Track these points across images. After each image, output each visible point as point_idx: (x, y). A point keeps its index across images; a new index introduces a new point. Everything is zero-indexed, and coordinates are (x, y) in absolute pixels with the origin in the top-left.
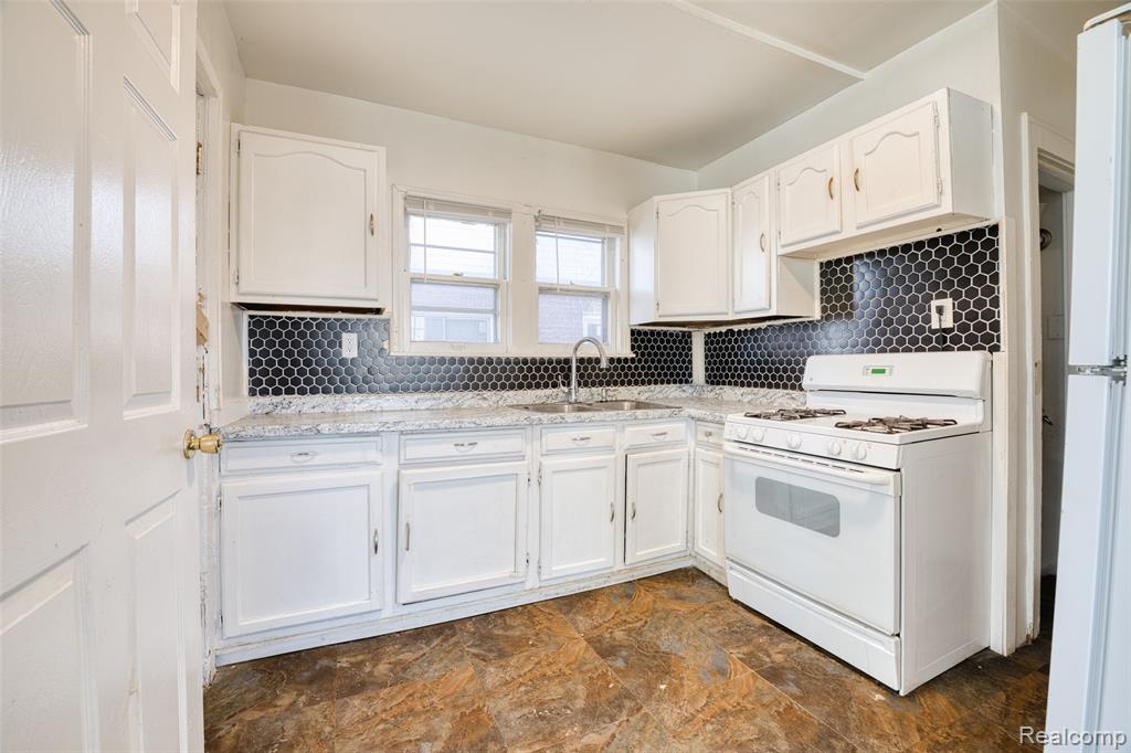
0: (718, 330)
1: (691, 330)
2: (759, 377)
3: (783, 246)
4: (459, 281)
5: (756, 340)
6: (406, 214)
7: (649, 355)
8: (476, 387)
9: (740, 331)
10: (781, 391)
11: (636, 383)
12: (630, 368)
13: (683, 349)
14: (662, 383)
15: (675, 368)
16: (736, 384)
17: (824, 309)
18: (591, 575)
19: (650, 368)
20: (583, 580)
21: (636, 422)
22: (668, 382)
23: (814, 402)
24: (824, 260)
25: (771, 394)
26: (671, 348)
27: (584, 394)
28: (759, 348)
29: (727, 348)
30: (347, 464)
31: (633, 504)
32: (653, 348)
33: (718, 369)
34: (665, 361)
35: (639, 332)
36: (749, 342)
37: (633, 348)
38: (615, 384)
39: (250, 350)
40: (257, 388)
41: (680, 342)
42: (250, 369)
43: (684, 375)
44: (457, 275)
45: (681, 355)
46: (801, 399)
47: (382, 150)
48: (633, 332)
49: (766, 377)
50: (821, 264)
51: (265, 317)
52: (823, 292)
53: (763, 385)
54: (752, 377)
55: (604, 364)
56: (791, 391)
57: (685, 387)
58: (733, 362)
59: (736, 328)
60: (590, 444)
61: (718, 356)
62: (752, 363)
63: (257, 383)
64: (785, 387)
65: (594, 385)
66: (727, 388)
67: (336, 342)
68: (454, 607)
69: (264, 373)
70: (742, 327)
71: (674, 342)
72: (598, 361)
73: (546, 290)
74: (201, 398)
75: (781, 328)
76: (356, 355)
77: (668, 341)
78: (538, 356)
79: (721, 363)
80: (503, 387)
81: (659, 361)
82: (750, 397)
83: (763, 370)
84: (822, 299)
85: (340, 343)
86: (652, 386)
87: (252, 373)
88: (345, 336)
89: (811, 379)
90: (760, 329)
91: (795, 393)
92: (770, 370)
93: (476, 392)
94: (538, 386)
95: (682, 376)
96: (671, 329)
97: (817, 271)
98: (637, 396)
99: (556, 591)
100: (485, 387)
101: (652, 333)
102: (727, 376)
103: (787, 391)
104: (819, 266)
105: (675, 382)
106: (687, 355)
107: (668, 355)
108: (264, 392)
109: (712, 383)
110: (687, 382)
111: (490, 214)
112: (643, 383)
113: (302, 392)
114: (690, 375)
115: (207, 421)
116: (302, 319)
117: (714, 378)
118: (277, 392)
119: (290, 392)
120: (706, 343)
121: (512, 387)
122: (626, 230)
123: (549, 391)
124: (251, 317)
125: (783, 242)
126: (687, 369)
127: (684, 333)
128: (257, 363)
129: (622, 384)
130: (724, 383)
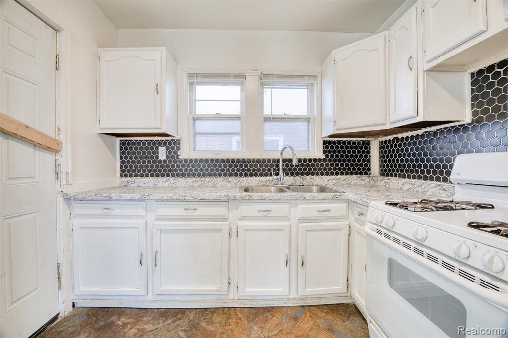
0: (388, 138)
1: (369, 139)
2: (417, 171)
3: (428, 62)
4: (218, 117)
5: (414, 144)
6: (191, 84)
7: (337, 156)
8: (225, 175)
9: (403, 138)
10: (434, 183)
11: (327, 174)
12: (322, 165)
13: (363, 152)
14: (347, 174)
15: (357, 165)
16: (400, 176)
17: (475, 113)
18: (273, 298)
19: (337, 165)
20: (268, 300)
21: (304, 201)
22: (352, 174)
23: (461, 195)
24: (475, 69)
25: (425, 185)
26: (354, 152)
27: (289, 180)
28: (417, 149)
29: (394, 151)
30: (128, 216)
31: (302, 257)
32: (339, 152)
33: (388, 166)
34: (349, 161)
35: (330, 142)
36: (409, 146)
37: (325, 152)
38: (312, 174)
39: (121, 156)
40: (123, 174)
41: (361, 148)
42: (120, 165)
43: (364, 169)
44: (217, 114)
45: (361, 156)
46: (451, 191)
47: (164, 49)
48: (325, 142)
49: (422, 172)
50: (472, 74)
51: (126, 141)
52: (474, 98)
53: (419, 178)
54: (412, 171)
55: (295, 162)
56: (443, 184)
57: (364, 177)
58: (398, 161)
59: (400, 136)
60: (271, 214)
61: (388, 156)
62: (412, 160)
63: (123, 171)
64: (438, 179)
65: (297, 175)
66: (393, 179)
67: (156, 152)
68: (185, 301)
69: (126, 166)
70: (405, 135)
71: (356, 148)
72: (290, 160)
73: (267, 119)
74: (59, 178)
75: (435, 133)
76: (165, 158)
77: (352, 148)
78: (261, 157)
79: (390, 161)
80: (241, 175)
81: (344, 161)
82: (409, 186)
83: (420, 166)
84: (473, 105)
85: (158, 152)
86: (339, 177)
87: (121, 167)
88: (160, 148)
89: (459, 174)
90: (418, 135)
91: (446, 185)
92: (425, 166)
93: (225, 178)
94: (261, 175)
95: (363, 169)
96: (354, 139)
97: (468, 80)
98: (327, 183)
99: (251, 303)
100: (231, 175)
101: (339, 142)
102: (393, 171)
103: (439, 183)
104: (470, 76)
105: (356, 174)
106: (366, 156)
107: (352, 156)
108: (126, 176)
109: (384, 175)
110: (366, 174)
111: (232, 78)
112: (332, 174)
113: (142, 176)
114: (369, 169)
115: (62, 190)
116: (141, 141)
117: (386, 172)
118: (131, 176)
119: (136, 176)
120: (380, 148)
121: (246, 175)
122: (320, 77)
123: (267, 178)
124: (121, 141)
125: (428, 58)
126: (366, 165)
127: (364, 142)
128: (123, 162)
129: (317, 174)
130: (391, 175)
